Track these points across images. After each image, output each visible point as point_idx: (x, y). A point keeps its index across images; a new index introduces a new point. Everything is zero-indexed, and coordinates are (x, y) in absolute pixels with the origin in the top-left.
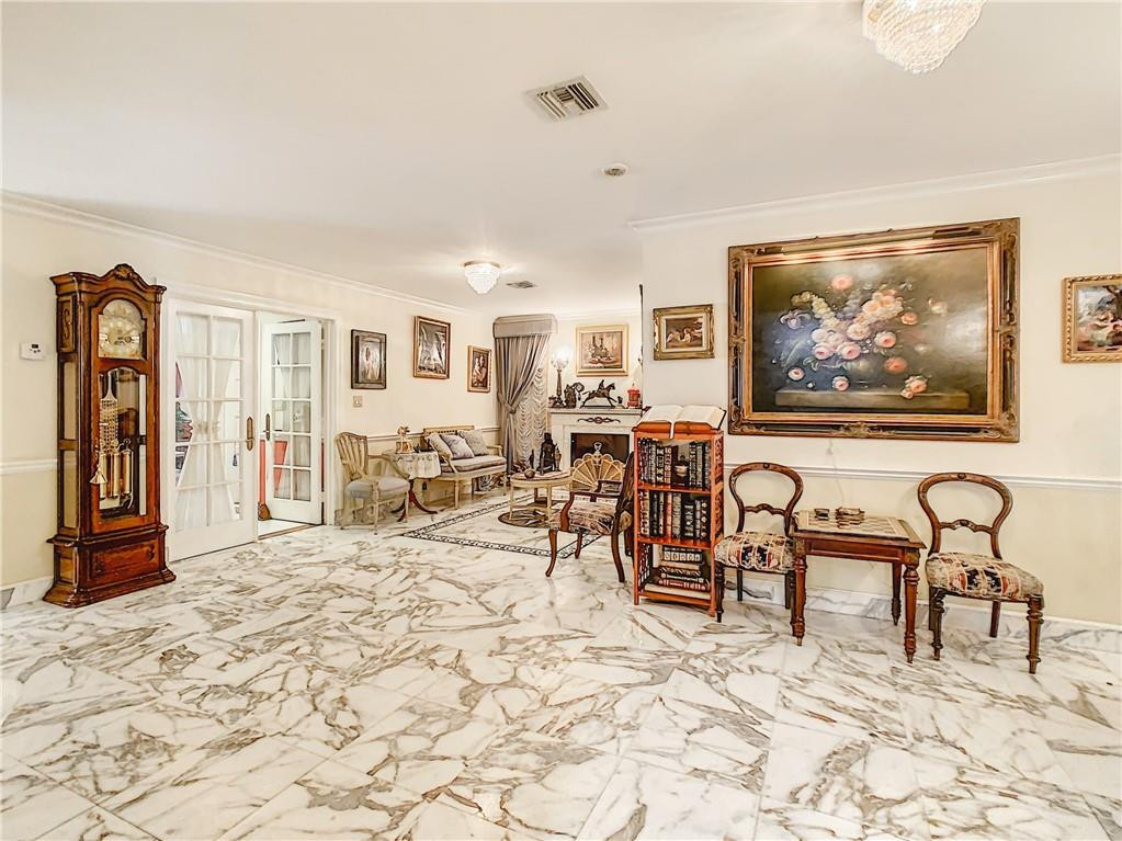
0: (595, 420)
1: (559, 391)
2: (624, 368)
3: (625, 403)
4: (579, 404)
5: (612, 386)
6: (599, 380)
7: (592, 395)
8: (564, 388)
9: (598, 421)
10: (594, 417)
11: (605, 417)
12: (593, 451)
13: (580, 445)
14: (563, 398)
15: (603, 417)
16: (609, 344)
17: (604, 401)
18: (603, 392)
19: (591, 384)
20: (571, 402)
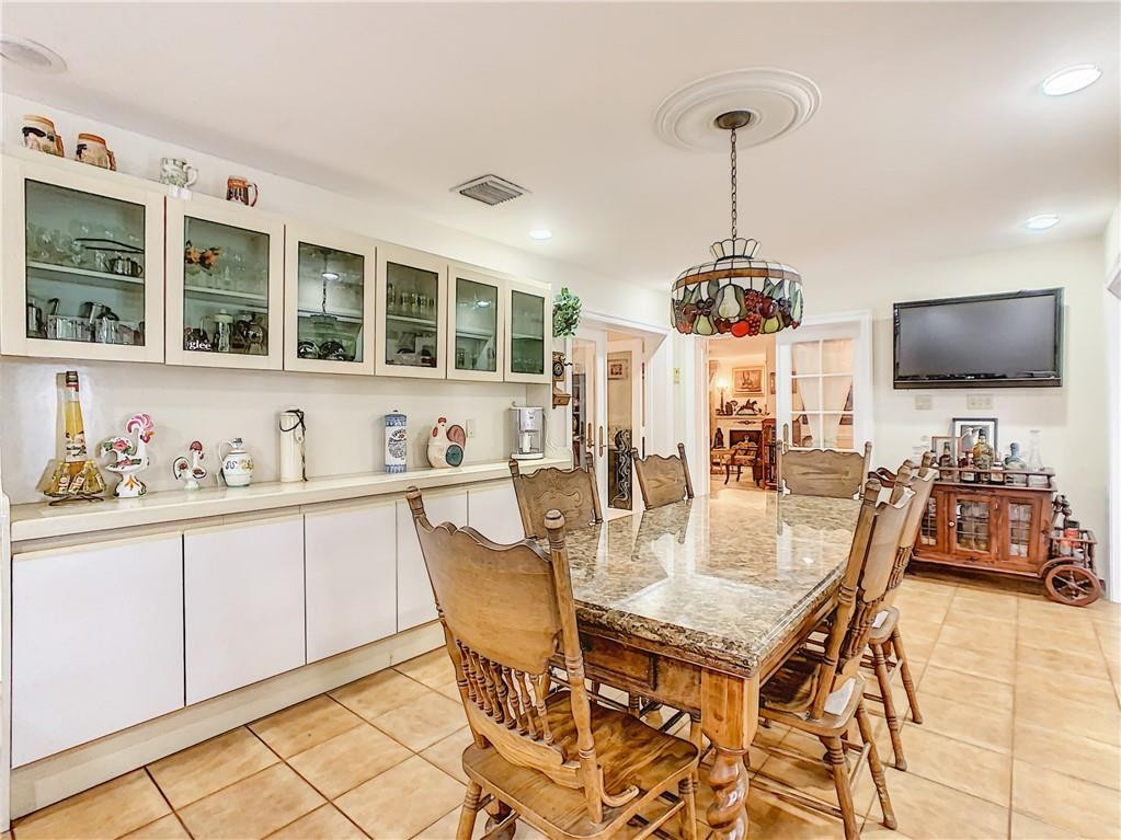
0: (745, 423)
1: (722, 405)
2: (762, 392)
4: (734, 413)
5: (755, 402)
7: (742, 408)
8: (725, 404)
9: (747, 423)
10: (744, 421)
11: (751, 420)
12: (744, 441)
13: (736, 437)
14: (725, 409)
15: (749, 421)
16: (753, 378)
17: (750, 411)
18: (749, 406)
19: (742, 401)
20: (729, 412)
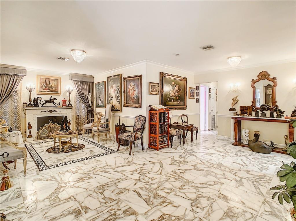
0: (49, 111)
1: (30, 101)
2: (59, 93)
3: (61, 105)
4: (40, 105)
6: (50, 96)
7: (47, 102)
9: (51, 112)
10: (49, 110)
11: (54, 110)
14: (32, 103)
15: (53, 110)
17: (52, 104)
19: (46, 98)
20: (36, 104)
